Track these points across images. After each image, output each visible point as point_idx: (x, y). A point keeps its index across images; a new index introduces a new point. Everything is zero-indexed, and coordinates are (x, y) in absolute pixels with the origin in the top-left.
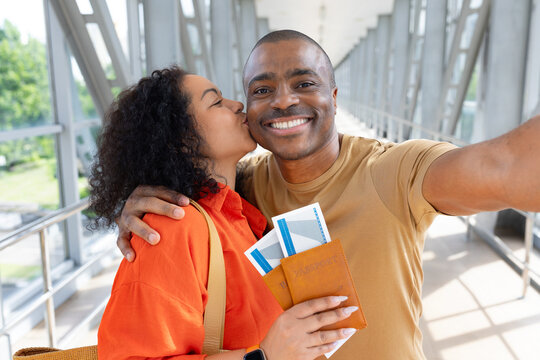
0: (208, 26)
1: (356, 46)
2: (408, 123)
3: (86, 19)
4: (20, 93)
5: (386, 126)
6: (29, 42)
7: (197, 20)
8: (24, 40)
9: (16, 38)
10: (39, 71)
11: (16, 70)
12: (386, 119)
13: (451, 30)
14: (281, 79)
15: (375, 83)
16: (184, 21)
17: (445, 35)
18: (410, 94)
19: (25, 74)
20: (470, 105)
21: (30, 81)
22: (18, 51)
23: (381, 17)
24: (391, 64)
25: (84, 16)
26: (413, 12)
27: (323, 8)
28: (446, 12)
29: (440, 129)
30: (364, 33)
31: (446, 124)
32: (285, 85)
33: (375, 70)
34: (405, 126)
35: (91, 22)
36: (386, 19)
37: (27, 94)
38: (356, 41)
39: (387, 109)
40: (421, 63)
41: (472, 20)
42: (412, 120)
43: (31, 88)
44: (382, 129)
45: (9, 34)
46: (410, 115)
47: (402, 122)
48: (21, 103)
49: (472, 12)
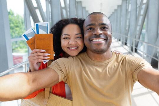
0: (68, 9)
1: (111, 15)
2: (127, 36)
3: (36, 8)
4: (14, 30)
5: (120, 38)
6: (17, 15)
7: (65, 8)
8: (15, 15)
9: (13, 14)
10: (20, 24)
11: (13, 23)
12: (120, 36)
13: (138, 9)
14: (97, 26)
15: (117, 25)
16: (62, 8)
17: (136, 11)
18: (127, 28)
19: (16, 25)
20: (144, 31)
21: (17, 27)
22: (13, 18)
23: (118, 6)
24: (122, 19)
25: (35, 7)
26: (127, 4)
27: (101, 4)
28: (137, 4)
29: (136, 38)
30: (113, 11)
31: (137, 36)
32: (98, 28)
33: (117, 21)
34: (125, 37)
35: (37, 9)
36: (120, 7)
37: (16, 30)
38: (111, 13)
39: (121, 33)
40: (130, 19)
41: (144, 6)
42: (128, 35)
43: (18, 29)
44: (119, 38)
45: (11, 13)
46: (127, 34)
47: (124, 36)
48: (15, 33)
49: (144, 4)
